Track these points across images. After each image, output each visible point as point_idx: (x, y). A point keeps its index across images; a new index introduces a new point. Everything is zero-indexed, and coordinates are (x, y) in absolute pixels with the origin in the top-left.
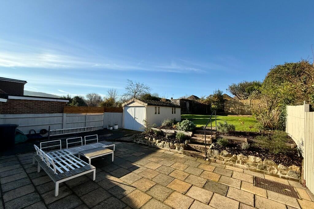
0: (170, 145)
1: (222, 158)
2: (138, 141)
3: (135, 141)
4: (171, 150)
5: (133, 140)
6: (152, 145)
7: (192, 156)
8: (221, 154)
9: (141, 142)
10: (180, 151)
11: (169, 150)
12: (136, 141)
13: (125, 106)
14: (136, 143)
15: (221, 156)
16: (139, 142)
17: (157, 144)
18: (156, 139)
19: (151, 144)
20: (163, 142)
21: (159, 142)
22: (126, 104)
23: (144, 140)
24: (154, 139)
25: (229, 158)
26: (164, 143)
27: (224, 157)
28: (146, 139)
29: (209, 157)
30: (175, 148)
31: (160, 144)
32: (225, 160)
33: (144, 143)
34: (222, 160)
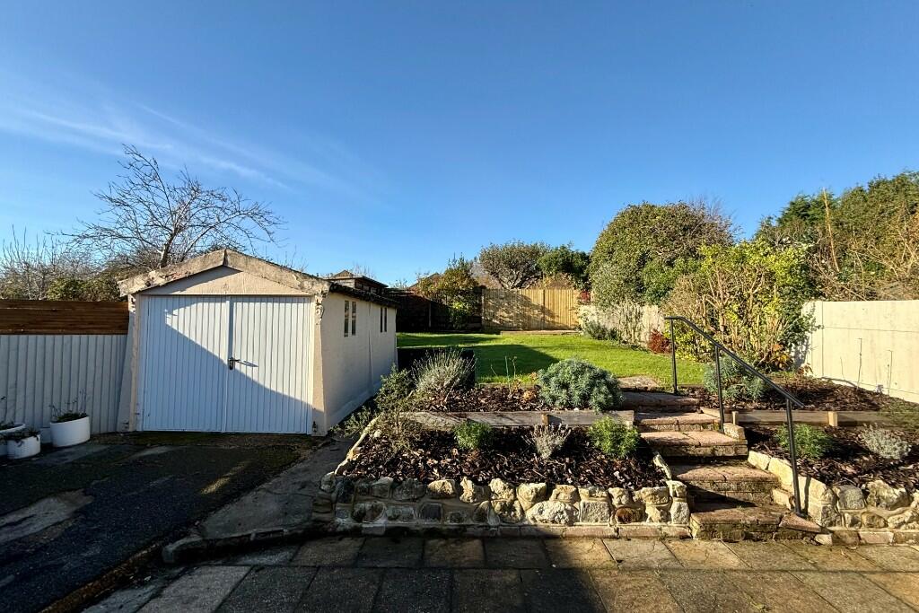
0: (615, 502)
1: (880, 517)
2: (373, 518)
3: (345, 522)
4: (626, 528)
5: (326, 517)
6: (492, 522)
7: (748, 537)
8: (871, 499)
9: (399, 523)
10: (673, 524)
11: (613, 532)
12: (360, 517)
13: (149, 292)
14: (355, 533)
15: (872, 509)
16: (381, 522)
17: (523, 512)
18: (513, 482)
19: (482, 516)
20: (563, 491)
21: (543, 496)
22: (161, 281)
23: (426, 500)
24: (497, 485)
25: (903, 512)
26: (576, 497)
27: (884, 512)
28: (443, 495)
29: (831, 524)
30: (643, 516)
31: (552, 506)
32: (892, 521)
33: (428, 523)
34: (882, 524)
